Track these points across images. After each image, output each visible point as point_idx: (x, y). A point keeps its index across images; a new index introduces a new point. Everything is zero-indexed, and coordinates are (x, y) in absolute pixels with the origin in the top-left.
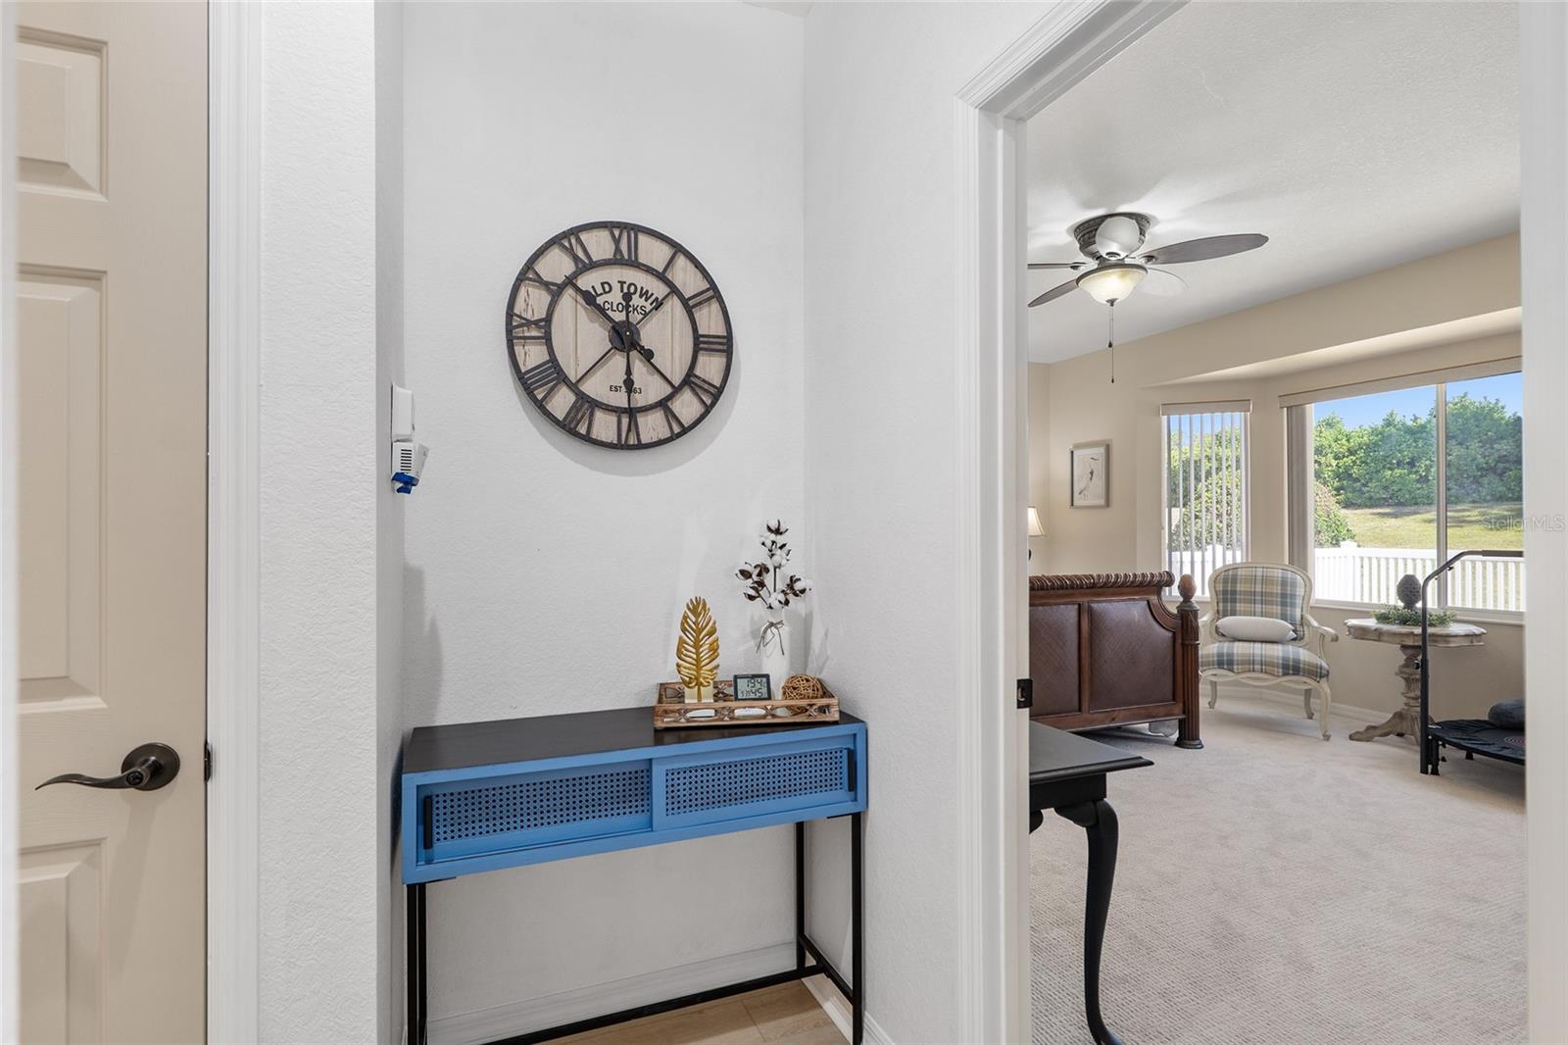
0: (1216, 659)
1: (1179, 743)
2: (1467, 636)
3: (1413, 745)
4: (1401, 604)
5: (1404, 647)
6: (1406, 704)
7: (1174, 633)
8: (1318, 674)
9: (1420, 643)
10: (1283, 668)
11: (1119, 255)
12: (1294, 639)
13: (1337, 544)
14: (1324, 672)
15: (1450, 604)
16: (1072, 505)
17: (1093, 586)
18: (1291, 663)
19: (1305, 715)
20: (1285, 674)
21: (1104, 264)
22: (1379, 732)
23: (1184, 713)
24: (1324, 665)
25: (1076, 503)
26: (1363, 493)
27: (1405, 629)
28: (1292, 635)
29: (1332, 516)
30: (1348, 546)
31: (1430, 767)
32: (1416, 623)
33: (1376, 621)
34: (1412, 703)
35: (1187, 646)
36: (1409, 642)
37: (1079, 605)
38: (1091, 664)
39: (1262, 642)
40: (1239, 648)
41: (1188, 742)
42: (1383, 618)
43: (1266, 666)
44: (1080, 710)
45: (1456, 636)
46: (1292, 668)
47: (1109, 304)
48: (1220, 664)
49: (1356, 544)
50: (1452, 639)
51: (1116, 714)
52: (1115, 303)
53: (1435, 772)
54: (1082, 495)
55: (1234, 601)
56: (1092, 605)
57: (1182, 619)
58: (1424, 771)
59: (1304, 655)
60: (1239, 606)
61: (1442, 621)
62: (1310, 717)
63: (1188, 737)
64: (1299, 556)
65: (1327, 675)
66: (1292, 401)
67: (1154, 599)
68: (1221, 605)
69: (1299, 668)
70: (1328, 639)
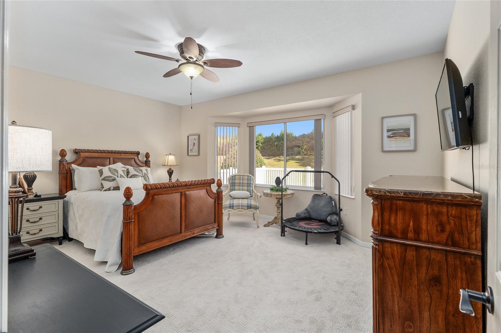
0: (229, 206)
1: (217, 237)
2: (291, 194)
3: (278, 226)
4: (276, 186)
5: (277, 198)
6: (277, 214)
7: (215, 200)
8: (256, 208)
9: (281, 197)
10: (247, 207)
11: (193, 59)
12: (250, 197)
13: (261, 167)
14: (258, 207)
15: (287, 184)
16: (188, 154)
17: (186, 185)
18: (249, 205)
19: (253, 219)
20: (248, 209)
21: (188, 62)
22: (271, 223)
23: (218, 226)
24: (258, 205)
25: (189, 154)
26: (267, 153)
27: (277, 193)
28: (250, 196)
29: (260, 159)
30: (264, 167)
31: (283, 234)
32: (280, 191)
33: (270, 190)
34: (279, 214)
35: (219, 203)
36: (278, 197)
37: (181, 193)
38: (185, 215)
39: (242, 198)
40: (236, 202)
41: (219, 236)
42: (272, 189)
43: (242, 207)
44: (181, 232)
45: (288, 194)
46: (249, 207)
47: (190, 78)
48: (230, 207)
49: (265, 167)
50: (288, 195)
51: (195, 231)
52: (193, 78)
53: (284, 236)
54: (191, 151)
55: (235, 186)
56: (186, 192)
57: (218, 195)
58: (282, 236)
59: (253, 203)
60: (236, 187)
61: (286, 190)
62: (254, 220)
63: (219, 235)
64: (252, 171)
65: (258, 208)
66: (250, 125)
67: (208, 188)
68: (231, 187)
69: (251, 206)
70: (259, 197)
